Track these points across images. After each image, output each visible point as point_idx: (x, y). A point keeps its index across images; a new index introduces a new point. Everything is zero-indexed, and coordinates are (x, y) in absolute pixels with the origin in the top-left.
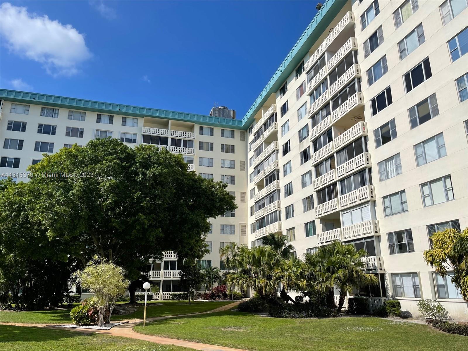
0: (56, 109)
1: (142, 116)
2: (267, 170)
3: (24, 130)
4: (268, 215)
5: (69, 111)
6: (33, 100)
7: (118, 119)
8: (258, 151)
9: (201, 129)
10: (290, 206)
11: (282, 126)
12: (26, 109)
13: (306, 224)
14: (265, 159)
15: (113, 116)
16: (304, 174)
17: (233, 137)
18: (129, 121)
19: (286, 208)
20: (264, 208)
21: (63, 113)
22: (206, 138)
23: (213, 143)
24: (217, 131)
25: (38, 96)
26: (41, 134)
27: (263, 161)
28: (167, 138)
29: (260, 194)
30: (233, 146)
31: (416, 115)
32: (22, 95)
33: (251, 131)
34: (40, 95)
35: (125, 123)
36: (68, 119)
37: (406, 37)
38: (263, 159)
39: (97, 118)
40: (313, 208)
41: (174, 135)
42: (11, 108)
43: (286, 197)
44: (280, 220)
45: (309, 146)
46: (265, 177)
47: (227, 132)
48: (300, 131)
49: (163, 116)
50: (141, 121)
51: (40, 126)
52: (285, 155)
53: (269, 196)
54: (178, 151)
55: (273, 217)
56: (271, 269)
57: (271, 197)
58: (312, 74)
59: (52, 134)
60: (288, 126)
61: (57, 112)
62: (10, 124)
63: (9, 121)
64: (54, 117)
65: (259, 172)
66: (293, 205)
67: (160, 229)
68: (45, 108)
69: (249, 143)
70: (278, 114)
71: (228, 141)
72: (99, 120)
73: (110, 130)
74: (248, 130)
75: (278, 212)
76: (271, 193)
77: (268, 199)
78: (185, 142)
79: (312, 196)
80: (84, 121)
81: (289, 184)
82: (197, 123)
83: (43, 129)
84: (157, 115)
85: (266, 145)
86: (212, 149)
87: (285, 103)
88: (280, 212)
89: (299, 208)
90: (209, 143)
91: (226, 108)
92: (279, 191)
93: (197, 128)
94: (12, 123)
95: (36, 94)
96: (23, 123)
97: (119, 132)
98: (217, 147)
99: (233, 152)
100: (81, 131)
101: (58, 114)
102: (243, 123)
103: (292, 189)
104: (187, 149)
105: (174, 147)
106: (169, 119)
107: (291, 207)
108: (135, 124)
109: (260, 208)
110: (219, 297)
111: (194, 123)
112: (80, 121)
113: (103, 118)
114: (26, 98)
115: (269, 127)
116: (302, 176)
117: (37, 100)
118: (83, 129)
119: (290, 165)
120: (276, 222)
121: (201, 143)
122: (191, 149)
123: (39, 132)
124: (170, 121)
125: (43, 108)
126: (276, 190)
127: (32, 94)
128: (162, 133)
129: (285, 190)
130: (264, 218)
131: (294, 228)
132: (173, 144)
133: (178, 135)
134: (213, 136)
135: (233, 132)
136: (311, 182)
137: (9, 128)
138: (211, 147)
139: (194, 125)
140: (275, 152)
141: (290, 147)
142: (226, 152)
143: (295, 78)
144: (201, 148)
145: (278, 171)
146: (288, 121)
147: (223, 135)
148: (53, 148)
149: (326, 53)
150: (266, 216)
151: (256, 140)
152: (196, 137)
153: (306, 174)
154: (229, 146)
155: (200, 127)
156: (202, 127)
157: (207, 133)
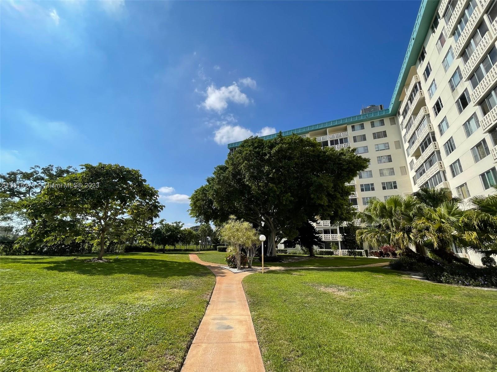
1: (308, 132)
2: (420, 138)
4: (431, 179)
8: (408, 126)
9: (353, 127)
10: (455, 162)
11: (429, 90)
13: (483, 175)
14: (417, 130)
16: (467, 121)
17: (382, 123)
19: (451, 166)
20: (425, 174)
22: (359, 133)
23: (365, 135)
24: (367, 125)
27: (415, 132)
28: (327, 141)
29: (418, 163)
30: (385, 132)
33: (399, 114)
38: (414, 130)
40: (488, 153)
41: (333, 138)
43: (448, 154)
44: (446, 180)
45: (466, 89)
46: (420, 145)
47: (377, 122)
48: (450, 81)
52: (438, 115)
53: (427, 161)
55: (436, 179)
56: (410, 220)
57: (430, 161)
60: (436, 86)
65: (413, 143)
66: (458, 160)
67: (289, 194)
69: (400, 124)
70: (421, 82)
71: (379, 129)
74: (397, 114)
75: (441, 173)
76: (430, 157)
77: (428, 164)
78: (341, 140)
79: (484, 140)
81: (449, 140)
82: (348, 124)
84: (317, 128)
85: (415, 117)
87: (427, 67)
88: (444, 172)
89: (467, 160)
90: (361, 135)
91: (373, 106)
92: (439, 152)
93: (349, 128)
98: (370, 137)
99: (385, 136)
102: (390, 110)
103: (454, 144)
104: (343, 144)
105: (333, 146)
106: (326, 128)
107: (457, 163)
109: (421, 174)
110: (388, 255)
111: (346, 125)
115: (415, 98)
116: (463, 125)
119: (446, 121)
120: (441, 183)
121: (354, 137)
122: (347, 143)
124: (328, 129)
126: (434, 152)
128: (323, 139)
129: (446, 148)
130: (427, 182)
131: (466, 183)
132: (332, 144)
133: (335, 137)
134: (364, 129)
136: (478, 126)
138: (364, 138)
139: (346, 127)
140: (425, 117)
141: (442, 104)
142: (379, 137)
143: (432, 35)
144: (355, 141)
145: (433, 133)
146: (434, 80)
147: (373, 126)
150: (429, 180)
151: (404, 118)
152: (350, 134)
153: (468, 121)
154: (381, 133)
155: (352, 126)
156: (354, 126)
157: (359, 128)
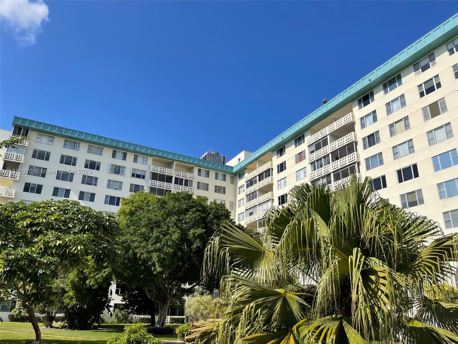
0: (77, 143)
1: (151, 156)
2: (261, 214)
3: (47, 159)
5: (89, 145)
6: (60, 133)
7: (130, 157)
8: (251, 196)
9: (199, 171)
11: (279, 181)
12: (51, 140)
14: (259, 205)
15: (126, 153)
17: (224, 180)
18: (140, 159)
21: (84, 147)
22: (203, 179)
23: (208, 184)
24: (212, 174)
25: (64, 130)
26: (62, 164)
27: (256, 206)
28: (172, 177)
30: (224, 188)
31: (406, 200)
32: (50, 127)
33: (241, 177)
34: (66, 129)
35: (136, 160)
36: (88, 152)
37: (399, 145)
38: (256, 204)
39: (113, 154)
41: (178, 175)
42: (37, 138)
46: (259, 220)
47: (220, 177)
49: (171, 157)
50: (150, 160)
51: (63, 157)
52: (281, 205)
54: (180, 189)
58: (313, 148)
59: (72, 165)
60: (285, 182)
61: (78, 145)
62: (35, 152)
63: (34, 150)
64: (76, 150)
65: (251, 214)
68: (68, 140)
69: (239, 186)
71: (220, 183)
72: (114, 155)
73: (123, 165)
74: (238, 176)
78: (186, 181)
80: (101, 155)
82: (197, 166)
83: (65, 160)
84: (165, 156)
85: (260, 194)
86: (207, 189)
87: (283, 163)
90: (205, 184)
91: (218, 154)
93: (196, 170)
94: (37, 151)
95: (63, 128)
96: (47, 152)
97: (131, 168)
98: (212, 188)
99: (224, 193)
100: (98, 165)
101: (79, 147)
102: (235, 169)
104: (187, 187)
105: (177, 185)
106: (174, 160)
108: (145, 162)
112: (98, 156)
113: (117, 154)
114: (53, 131)
115: (264, 180)
117: (63, 133)
118: (100, 163)
121: (198, 183)
122: (191, 188)
123: (61, 162)
124: (175, 162)
125: (65, 141)
127: (59, 128)
128: (167, 172)
132: (176, 182)
133: (181, 175)
134: (209, 177)
135: (225, 176)
137: (34, 156)
138: (206, 187)
139: (194, 167)
140: (270, 201)
141: (286, 199)
142: (219, 192)
143: (294, 146)
144: (198, 188)
146: (285, 177)
147: (216, 178)
148: (73, 178)
149: (328, 136)
151: (248, 186)
152: (196, 177)
154: (221, 188)
155: (199, 169)
156: (200, 169)
157: (204, 175)
